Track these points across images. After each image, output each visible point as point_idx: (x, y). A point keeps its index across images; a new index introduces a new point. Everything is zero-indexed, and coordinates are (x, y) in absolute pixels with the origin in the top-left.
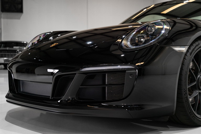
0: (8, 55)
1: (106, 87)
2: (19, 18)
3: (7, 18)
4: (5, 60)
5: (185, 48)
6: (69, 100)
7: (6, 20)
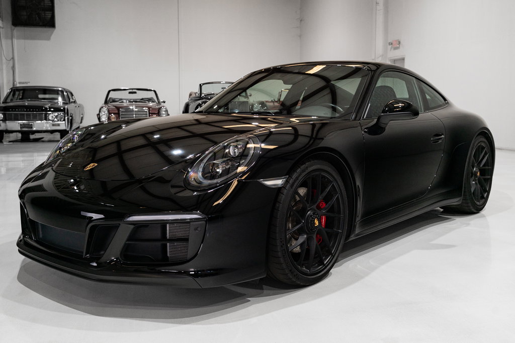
0: (28, 115)
1: (168, 244)
2: (48, 39)
3: (26, 38)
4: (22, 126)
5: (281, 180)
6: (112, 261)
7: (22, 41)
